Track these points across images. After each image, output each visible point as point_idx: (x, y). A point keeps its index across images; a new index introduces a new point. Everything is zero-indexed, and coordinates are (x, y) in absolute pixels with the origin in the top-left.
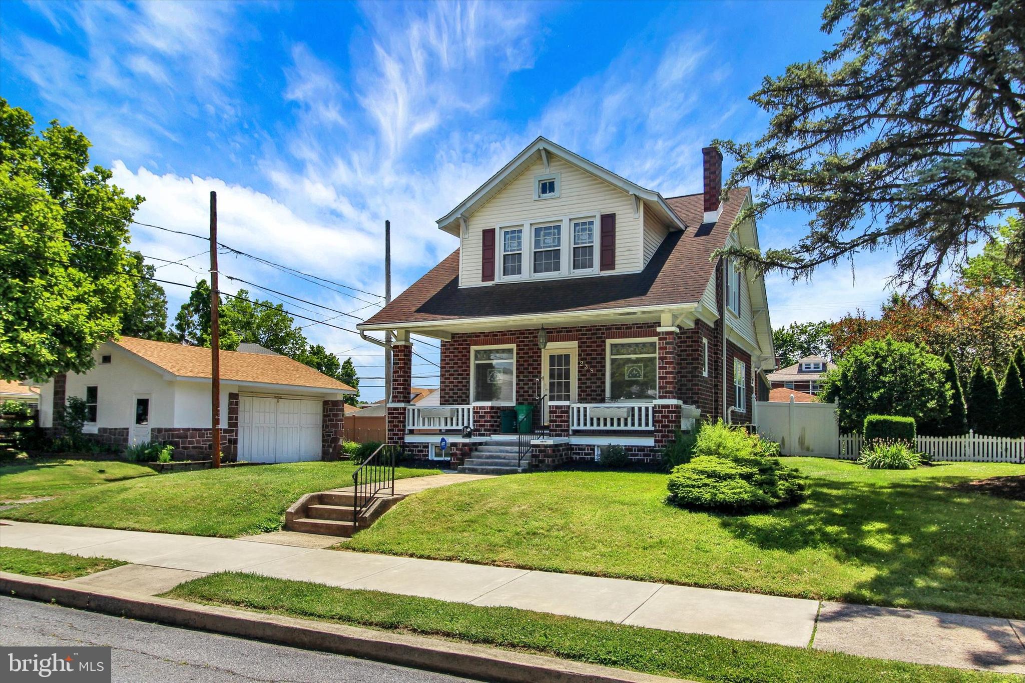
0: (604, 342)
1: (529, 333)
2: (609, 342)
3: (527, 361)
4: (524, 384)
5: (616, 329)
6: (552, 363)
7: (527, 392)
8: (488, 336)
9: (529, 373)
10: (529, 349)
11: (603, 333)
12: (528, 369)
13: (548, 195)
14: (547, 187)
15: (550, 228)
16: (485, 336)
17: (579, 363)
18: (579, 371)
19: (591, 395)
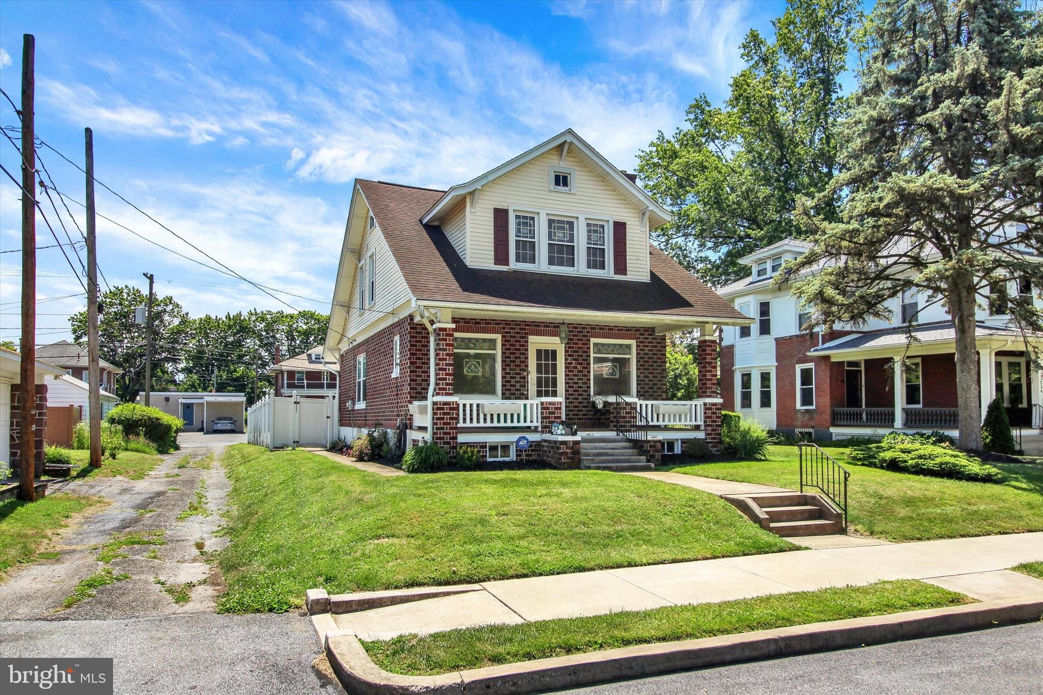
0: (589, 340)
1: (516, 325)
2: (593, 340)
3: (514, 354)
4: (511, 378)
5: (600, 329)
6: (539, 357)
7: (514, 386)
8: (469, 323)
9: (516, 366)
10: (516, 341)
11: (588, 332)
12: (514, 362)
13: (561, 188)
14: (561, 180)
15: (563, 222)
16: (465, 322)
17: (566, 359)
18: (566, 367)
19: (578, 391)
